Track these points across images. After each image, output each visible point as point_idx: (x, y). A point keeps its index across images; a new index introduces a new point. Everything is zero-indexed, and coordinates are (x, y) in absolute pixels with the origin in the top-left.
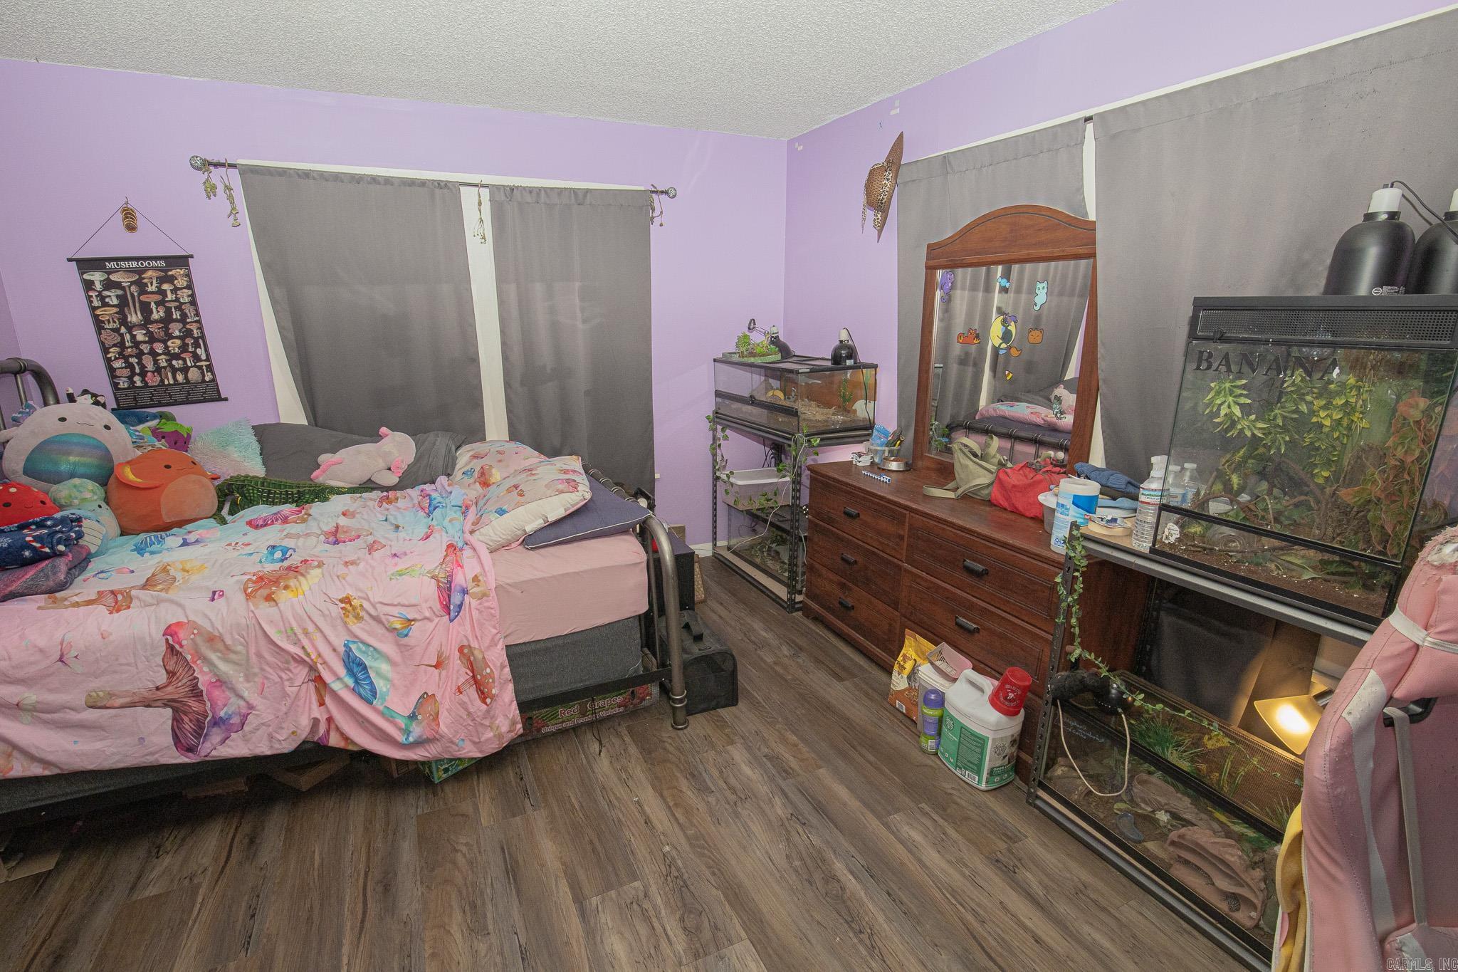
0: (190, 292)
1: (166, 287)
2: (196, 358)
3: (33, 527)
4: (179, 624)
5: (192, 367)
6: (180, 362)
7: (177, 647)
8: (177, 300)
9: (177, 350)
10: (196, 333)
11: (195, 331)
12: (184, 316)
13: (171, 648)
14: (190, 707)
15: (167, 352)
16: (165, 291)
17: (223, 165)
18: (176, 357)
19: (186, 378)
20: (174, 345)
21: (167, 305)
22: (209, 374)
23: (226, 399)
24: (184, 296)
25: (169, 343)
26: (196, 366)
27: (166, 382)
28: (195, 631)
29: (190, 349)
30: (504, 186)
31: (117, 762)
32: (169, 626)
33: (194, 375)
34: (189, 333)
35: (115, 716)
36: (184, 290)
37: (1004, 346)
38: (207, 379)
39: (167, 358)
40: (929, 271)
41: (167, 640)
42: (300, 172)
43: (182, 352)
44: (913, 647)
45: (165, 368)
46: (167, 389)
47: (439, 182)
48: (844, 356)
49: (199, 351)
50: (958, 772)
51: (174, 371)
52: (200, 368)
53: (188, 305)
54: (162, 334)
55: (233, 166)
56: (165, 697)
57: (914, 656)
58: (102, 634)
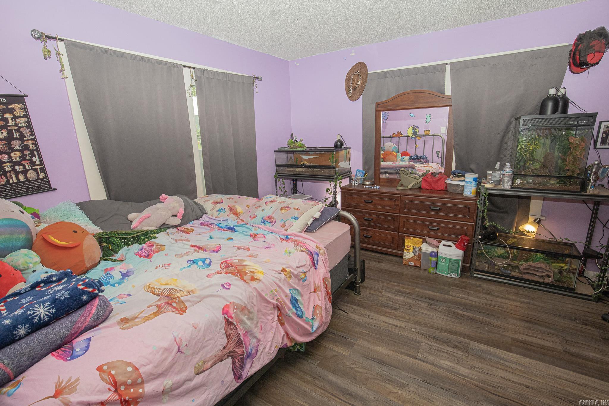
0: (26, 120)
1: (7, 116)
2: (33, 164)
3: (42, 285)
4: (226, 306)
5: (29, 170)
6: (21, 167)
7: (230, 320)
8: (16, 125)
9: (18, 159)
10: (31, 147)
11: (31, 146)
12: (22, 136)
13: (227, 320)
14: (237, 352)
15: (10, 160)
16: (7, 118)
17: (55, 38)
18: (18, 163)
19: (26, 177)
20: (16, 156)
21: (9, 128)
22: (42, 174)
23: (55, 189)
24: (22, 122)
25: (12, 155)
26: (32, 169)
27: (11, 181)
28: (236, 307)
29: (28, 158)
30: (201, 69)
31: (215, 401)
32: (223, 309)
33: (31, 175)
34: (26, 147)
35: (209, 374)
36: (21, 119)
37: (414, 136)
38: (41, 177)
39: (11, 164)
40: (377, 112)
41: (225, 317)
42: (103, 49)
43: (22, 160)
44: (408, 242)
45: (10, 172)
46: (12, 186)
47: (173, 64)
48: (339, 145)
49: (34, 159)
50: (449, 275)
51: (17, 173)
52: (36, 170)
53: (25, 128)
54: (6, 148)
55: (62, 40)
56: (227, 352)
57: (411, 245)
58: (193, 326)
